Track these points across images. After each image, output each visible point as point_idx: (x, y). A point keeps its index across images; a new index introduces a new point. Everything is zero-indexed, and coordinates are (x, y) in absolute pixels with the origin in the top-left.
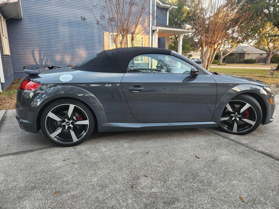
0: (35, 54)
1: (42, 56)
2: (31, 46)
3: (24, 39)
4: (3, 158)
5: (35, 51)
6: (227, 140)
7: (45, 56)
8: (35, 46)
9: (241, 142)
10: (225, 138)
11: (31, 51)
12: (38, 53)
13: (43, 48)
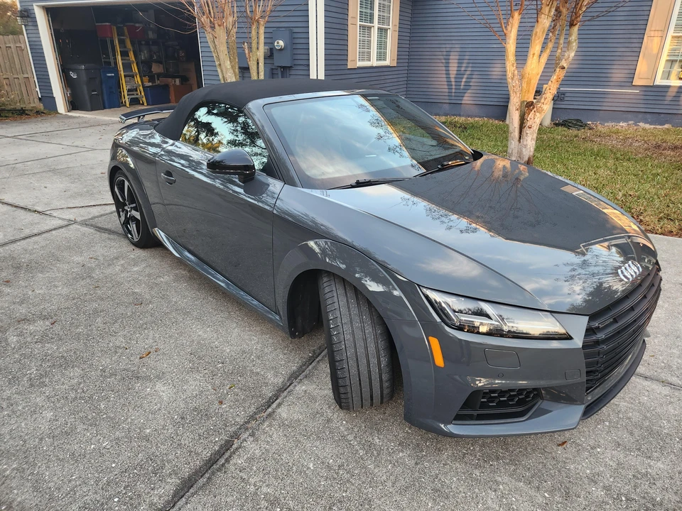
0: (451, 61)
1: (464, 65)
2: (447, 42)
5: (452, 54)
6: (279, 381)
7: (471, 65)
8: (454, 42)
9: (279, 405)
10: (294, 377)
11: (445, 53)
12: (457, 57)
13: (470, 46)
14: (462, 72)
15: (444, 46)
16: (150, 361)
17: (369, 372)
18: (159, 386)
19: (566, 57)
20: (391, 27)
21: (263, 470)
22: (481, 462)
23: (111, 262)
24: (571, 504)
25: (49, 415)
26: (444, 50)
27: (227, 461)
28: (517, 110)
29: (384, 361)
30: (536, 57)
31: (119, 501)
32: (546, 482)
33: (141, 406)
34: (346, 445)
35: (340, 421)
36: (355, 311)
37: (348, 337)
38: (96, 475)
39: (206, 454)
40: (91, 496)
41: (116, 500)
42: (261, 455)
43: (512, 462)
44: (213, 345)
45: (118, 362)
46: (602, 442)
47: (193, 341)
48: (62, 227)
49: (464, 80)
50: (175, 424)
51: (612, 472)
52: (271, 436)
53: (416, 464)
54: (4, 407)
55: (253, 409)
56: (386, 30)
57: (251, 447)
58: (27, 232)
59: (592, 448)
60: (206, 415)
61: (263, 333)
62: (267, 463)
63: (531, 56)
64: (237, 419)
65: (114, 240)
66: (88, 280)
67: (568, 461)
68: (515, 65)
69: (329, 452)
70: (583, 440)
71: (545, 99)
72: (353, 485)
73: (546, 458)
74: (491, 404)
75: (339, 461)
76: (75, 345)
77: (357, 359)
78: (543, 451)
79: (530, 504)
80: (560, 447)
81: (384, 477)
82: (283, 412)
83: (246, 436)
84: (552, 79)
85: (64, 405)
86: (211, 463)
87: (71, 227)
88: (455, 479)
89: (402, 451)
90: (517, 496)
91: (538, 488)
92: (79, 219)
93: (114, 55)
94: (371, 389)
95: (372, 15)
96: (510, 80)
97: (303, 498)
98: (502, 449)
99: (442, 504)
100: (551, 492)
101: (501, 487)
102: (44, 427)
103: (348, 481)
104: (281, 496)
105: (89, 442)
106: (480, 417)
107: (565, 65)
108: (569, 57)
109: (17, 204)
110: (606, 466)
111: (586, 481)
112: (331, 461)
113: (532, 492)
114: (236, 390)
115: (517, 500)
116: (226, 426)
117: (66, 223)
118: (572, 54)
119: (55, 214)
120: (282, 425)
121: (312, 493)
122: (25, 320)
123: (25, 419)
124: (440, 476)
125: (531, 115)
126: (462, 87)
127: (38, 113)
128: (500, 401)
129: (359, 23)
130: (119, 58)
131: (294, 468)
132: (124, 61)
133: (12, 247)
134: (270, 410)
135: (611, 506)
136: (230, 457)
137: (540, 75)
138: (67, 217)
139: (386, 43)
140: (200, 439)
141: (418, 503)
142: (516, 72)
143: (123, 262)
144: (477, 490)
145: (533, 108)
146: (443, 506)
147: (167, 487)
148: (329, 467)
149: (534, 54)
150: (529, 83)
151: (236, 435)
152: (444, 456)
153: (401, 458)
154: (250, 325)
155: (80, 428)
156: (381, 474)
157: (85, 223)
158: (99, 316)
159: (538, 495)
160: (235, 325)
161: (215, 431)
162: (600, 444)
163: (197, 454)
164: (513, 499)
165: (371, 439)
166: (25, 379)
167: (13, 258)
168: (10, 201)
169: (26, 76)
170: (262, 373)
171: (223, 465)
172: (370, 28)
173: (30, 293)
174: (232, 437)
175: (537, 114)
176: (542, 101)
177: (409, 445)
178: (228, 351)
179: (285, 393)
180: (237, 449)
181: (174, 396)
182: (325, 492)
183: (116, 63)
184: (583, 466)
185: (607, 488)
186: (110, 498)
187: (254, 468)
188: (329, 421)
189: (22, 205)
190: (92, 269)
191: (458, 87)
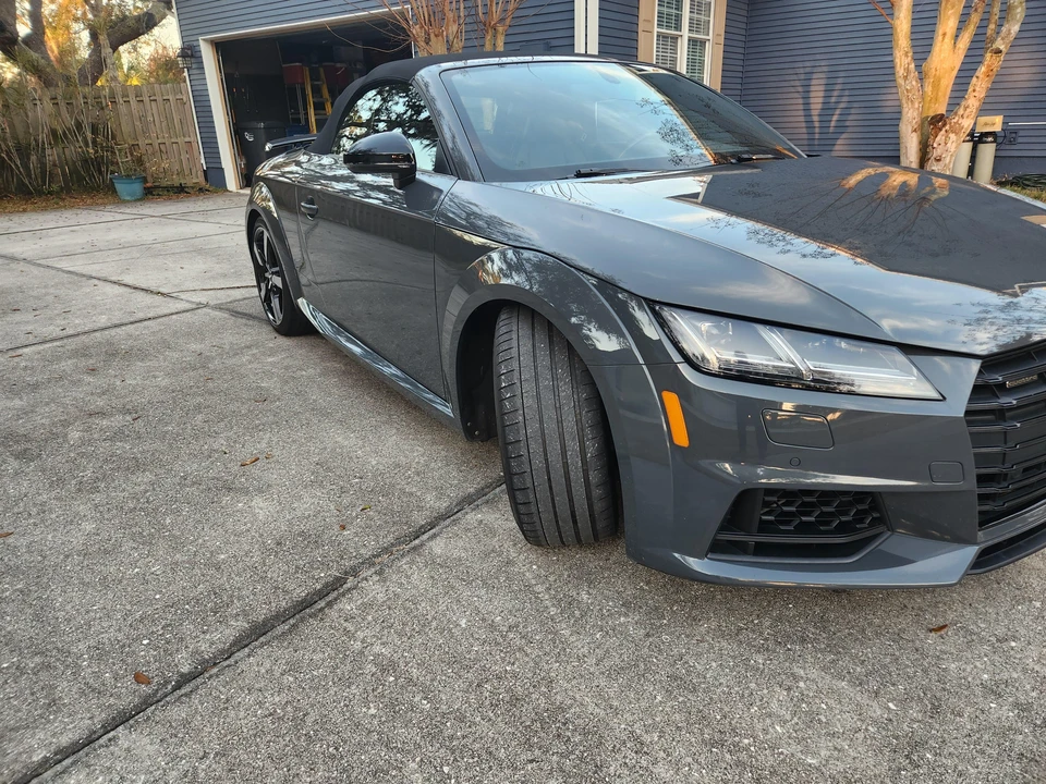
0: (812, 100)
1: (836, 93)
2: (806, 58)
3: (807, 13)
4: (217, 313)
5: (815, 76)
6: (444, 505)
7: (847, 93)
8: (818, 57)
9: (434, 536)
10: (468, 501)
11: (802, 77)
12: (823, 82)
13: (846, 61)
14: (832, 106)
15: (800, 65)
16: (255, 471)
17: (566, 465)
18: (258, 502)
19: (1002, 34)
20: (710, 37)
21: (383, 622)
22: (771, 645)
23: (237, 351)
24: (941, 725)
25: (89, 527)
26: (802, 71)
27: (330, 604)
28: (915, 131)
29: (592, 449)
30: (948, 40)
31: (149, 644)
32: (893, 685)
33: (223, 525)
34: (530, 599)
35: (528, 564)
36: (544, 359)
37: (529, 402)
38: (128, 607)
39: (301, 593)
40: (112, 633)
41: (145, 642)
42: (385, 602)
43: (830, 648)
44: (353, 455)
45: (208, 469)
46: (1023, 631)
47: (325, 448)
48: (187, 311)
49: (835, 118)
50: (266, 550)
51: (1036, 681)
52: (408, 577)
53: (648, 635)
54: (33, 514)
55: (390, 538)
56: (703, 43)
57: (373, 589)
58: (141, 315)
59: (998, 640)
60: (316, 542)
61: (434, 443)
62: (391, 612)
63: (940, 38)
64: (362, 551)
65: (252, 326)
66: (201, 371)
67: (945, 657)
68: (910, 54)
69: (498, 606)
70: (983, 626)
71: (966, 108)
72: (527, 655)
73: (901, 648)
74: (782, 528)
75: (512, 620)
76: (158, 445)
77: (544, 442)
78: (898, 637)
79: (856, 718)
80: (933, 634)
81: (585, 650)
82: (438, 547)
83: (369, 573)
84: (977, 74)
85: (114, 517)
86: (303, 607)
87: (199, 311)
88: (714, 664)
89: (626, 615)
90: (831, 702)
91: (877, 693)
92: (212, 303)
93: (306, 109)
94: (571, 500)
95: (678, 18)
96: (901, 81)
97: (436, 667)
98: (815, 627)
99: (681, 699)
100: (904, 702)
101: (802, 684)
102: (77, 540)
103: (521, 649)
104: (402, 660)
105: (134, 564)
106: (761, 550)
107: (1002, 47)
108: (1009, 33)
109: (137, 285)
110: (1025, 671)
111: (978, 691)
112: (499, 618)
113: (863, 699)
114: (371, 513)
115: (830, 708)
116: (342, 558)
117: (194, 306)
118: (1016, 28)
119: (183, 296)
120: (432, 562)
121: (455, 661)
122: (101, 414)
123: (55, 530)
124: (686, 658)
125: (941, 137)
126: (831, 130)
127: (201, 190)
128: (802, 523)
129: (656, 29)
130: (312, 112)
131: (434, 624)
132: (318, 117)
133: (113, 332)
134: (417, 542)
135: (1027, 736)
136: (336, 599)
137: (957, 68)
138: (198, 300)
139: (702, 63)
140: (296, 572)
141: (637, 693)
142: (912, 66)
143: (255, 351)
144: (753, 685)
145: (944, 125)
146: (684, 702)
147: (227, 632)
148: (493, 627)
149: (944, 34)
150: (936, 86)
151: (354, 572)
152: (702, 629)
153: (621, 625)
154: (417, 432)
155: (128, 545)
156: (580, 645)
157: (219, 308)
158: (200, 412)
159: (875, 704)
160: (395, 431)
161: (323, 564)
162: (1017, 634)
163: (286, 592)
164: (823, 706)
165: (575, 593)
166: (73, 482)
167: (111, 344)
168: (130, 283)
169: (187, 139)
170: (419, 494)
171: (321, 610)
172: (675, 39)
173: (118, 383)
174: (346, 573)
175: (952, 136)
176: (961, 112)
177: (640, 607)
178: (374, 463)
179: (448, 521)
180: (349, 590)
181: (275, 515)
182: (476, 660)
183: (307, 120)
184: (975, 667)
185: (1023, 708)
186: (138, 639)
187: (370, 618)
188: (509, 563)
189: (143, 286)
190: (209, 359)
191: (825, 130)
